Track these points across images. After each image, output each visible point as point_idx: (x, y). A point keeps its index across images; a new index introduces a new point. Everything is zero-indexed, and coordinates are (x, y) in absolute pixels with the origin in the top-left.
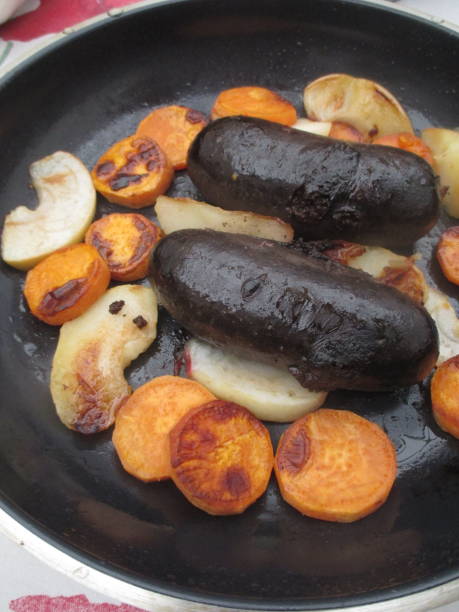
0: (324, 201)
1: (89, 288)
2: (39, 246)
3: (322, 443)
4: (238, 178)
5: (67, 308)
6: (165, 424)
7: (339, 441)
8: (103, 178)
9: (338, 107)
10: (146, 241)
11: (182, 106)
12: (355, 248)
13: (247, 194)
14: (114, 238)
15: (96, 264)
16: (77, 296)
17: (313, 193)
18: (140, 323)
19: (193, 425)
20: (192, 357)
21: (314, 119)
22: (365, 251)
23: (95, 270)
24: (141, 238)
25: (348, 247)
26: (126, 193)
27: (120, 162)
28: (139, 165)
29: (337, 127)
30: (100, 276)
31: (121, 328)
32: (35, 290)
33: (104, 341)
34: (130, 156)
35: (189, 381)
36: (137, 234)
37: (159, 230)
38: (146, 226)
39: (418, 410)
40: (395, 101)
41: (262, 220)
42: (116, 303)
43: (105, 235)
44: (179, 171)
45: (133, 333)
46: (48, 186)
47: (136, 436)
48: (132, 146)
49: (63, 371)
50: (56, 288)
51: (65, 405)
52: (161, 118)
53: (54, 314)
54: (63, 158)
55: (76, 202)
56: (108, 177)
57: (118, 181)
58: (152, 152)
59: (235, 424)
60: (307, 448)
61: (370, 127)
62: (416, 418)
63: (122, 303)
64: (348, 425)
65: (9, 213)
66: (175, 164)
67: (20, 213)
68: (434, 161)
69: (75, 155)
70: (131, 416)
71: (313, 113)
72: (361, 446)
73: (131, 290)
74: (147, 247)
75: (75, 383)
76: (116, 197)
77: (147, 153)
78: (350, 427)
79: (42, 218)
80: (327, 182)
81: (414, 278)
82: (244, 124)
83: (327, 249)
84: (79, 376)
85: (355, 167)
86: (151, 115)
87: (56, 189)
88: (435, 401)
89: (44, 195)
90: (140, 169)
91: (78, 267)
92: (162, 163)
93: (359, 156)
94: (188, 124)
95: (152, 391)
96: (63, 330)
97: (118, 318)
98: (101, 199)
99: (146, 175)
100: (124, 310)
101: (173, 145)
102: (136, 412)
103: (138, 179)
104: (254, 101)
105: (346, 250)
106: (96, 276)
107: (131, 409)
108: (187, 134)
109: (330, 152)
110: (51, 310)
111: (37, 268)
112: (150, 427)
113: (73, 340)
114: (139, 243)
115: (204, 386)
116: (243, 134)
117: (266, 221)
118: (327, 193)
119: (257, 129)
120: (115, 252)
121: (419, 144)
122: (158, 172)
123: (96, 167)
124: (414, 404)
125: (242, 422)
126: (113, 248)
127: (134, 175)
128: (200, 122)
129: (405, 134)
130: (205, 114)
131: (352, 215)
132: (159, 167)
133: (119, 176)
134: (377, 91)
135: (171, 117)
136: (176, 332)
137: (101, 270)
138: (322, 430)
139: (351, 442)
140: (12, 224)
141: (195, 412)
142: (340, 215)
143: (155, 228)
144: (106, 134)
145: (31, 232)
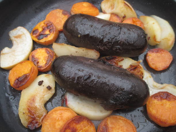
0: (110, 44)
1: (31, 77)
2: (13, 61)
3: (112, 128)
4: (80, 36)
5: (23, 85)
6: (59, 125)
7: (118, 127)
8: (34, 36)
9: (113, 9)
10: (50, 58)
11: (61, 9)
12: (120, 59)
13: (84, 42)
14: (39, 57)
15: (33, 69)
16: (26, 81)
17: (106, 42)
18: (49, 88)
19: (68, 126)
20: (67, 98)
21: (105, 13)
22: (123, 59)
23: (32, 71)
24: (48, 56)
25: (118, 58)
26: (43, 41)
27: (40, 30)
28: (46, 31)
29: (112, 15)
30: (34, 73)
31: (42, 91)
32: (12, 78)
33: (37, 96)
34: (43, 28)
35: (67, 108)
36: (47, 55)
37: (54, 54)
38: (50, 53)
39: (142, 113)
40: (131, 7)
41: (89, 50)
42: (40, 82)
43: (36, 56)
44: (60, 32)
45: (47, 92)
46: (15, 39)
47: (49, 129)
48: (44, 24)
49: (23, 107)
50: (19, 77)
51: (24, 120)
52: (54, 14)
53: (19, 87)
54: (21, 29)
55: (26, 44)
56: (36, 35)
57: (40, 37)
58: (51, 26)
59: (83, 124)
60: (107, 130)
61: (123, 15)
62: (142, 116)
63: (42, 81)
64: (120, 121)
65: (2, 50)
66: (59, 29)
67: (6, 50)
68: (144, 27)
69: (25, 28)
70: (48, 122)
71: (104, 11)
72: (125, 128)
73: (45, 76)
74: (51, 60)
75: (27, 112)
76: (39, 42)
77: (49, 26)
78: (121, 121)
79: (14, 51)
80: (111, 38)
81: (139, 68)
82: (82, 17)
83: (111, 59)
84: (28, 109)
85: (120, 32)
86: (50, 12)
87: (18, 40)
88: (148, 111)
89: (14, 42)
90: (47, 32)
91: (26, 69)
92: (55, 30)
93: (121, 28)
94: (63, 15)
95: (54, 113)
96: (22, 92)
97: (41, 87)
98: (34, 42)
99: (49, 34)
100: (43, 84)
101: (58, 23)
102: (48, 121)
103: (46, 36)
104: (84, 7)
105: (117, 59)
106: (33, 73)
107: (47, 120)
108: (63, 19)
109: (111, 27)
110: (17, 86)
111: (13, 69)
112: (54, 126)
113: (26, 95)
114: (48, 58)
115: (72, 109)
116: (81, 21)
117: (90, 51)
118: (110, 42)
119: (86, 19)
120: (40, 62)
121: (139, 21)
122: (53, 33)
123: (32, 31)
124: (141, 111)
125: (85, 122)
126: (39, 61)
127: (45, 34)
128: (67, 15)
129: (134, 18)
130: (68, 12)
131: (119, 49)
132: (53, 31)
133: (40, 35)
134: (125, 3)
135: (57, 13)
136: (62, 89)
137: (35, 70)
138: (112, 123)
139: (121, 127)
140: (3, 54)
141: (69, 122)
142: (115, 49)
143: (53, 53)
144: (35, 20)
145: (10, 56)
